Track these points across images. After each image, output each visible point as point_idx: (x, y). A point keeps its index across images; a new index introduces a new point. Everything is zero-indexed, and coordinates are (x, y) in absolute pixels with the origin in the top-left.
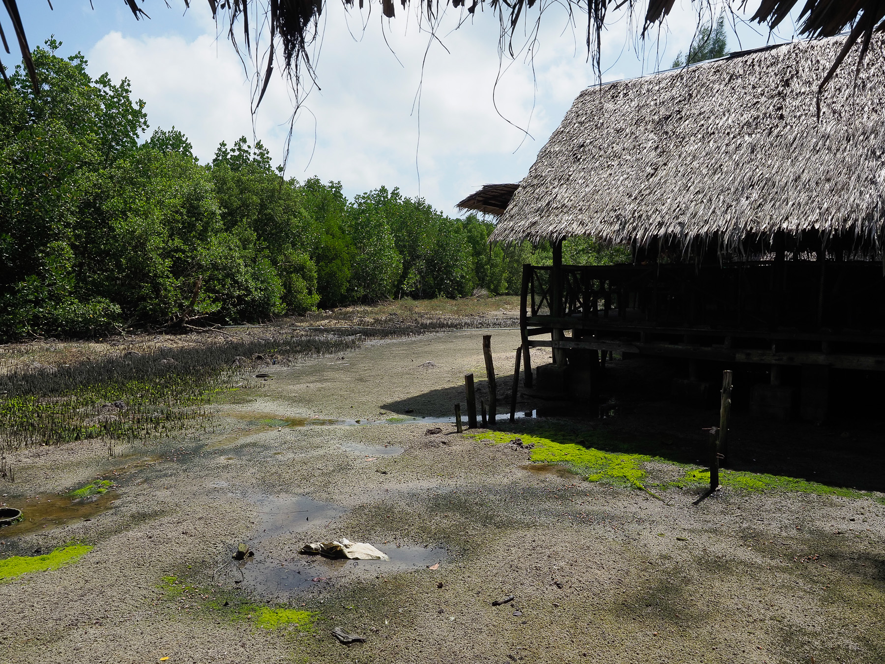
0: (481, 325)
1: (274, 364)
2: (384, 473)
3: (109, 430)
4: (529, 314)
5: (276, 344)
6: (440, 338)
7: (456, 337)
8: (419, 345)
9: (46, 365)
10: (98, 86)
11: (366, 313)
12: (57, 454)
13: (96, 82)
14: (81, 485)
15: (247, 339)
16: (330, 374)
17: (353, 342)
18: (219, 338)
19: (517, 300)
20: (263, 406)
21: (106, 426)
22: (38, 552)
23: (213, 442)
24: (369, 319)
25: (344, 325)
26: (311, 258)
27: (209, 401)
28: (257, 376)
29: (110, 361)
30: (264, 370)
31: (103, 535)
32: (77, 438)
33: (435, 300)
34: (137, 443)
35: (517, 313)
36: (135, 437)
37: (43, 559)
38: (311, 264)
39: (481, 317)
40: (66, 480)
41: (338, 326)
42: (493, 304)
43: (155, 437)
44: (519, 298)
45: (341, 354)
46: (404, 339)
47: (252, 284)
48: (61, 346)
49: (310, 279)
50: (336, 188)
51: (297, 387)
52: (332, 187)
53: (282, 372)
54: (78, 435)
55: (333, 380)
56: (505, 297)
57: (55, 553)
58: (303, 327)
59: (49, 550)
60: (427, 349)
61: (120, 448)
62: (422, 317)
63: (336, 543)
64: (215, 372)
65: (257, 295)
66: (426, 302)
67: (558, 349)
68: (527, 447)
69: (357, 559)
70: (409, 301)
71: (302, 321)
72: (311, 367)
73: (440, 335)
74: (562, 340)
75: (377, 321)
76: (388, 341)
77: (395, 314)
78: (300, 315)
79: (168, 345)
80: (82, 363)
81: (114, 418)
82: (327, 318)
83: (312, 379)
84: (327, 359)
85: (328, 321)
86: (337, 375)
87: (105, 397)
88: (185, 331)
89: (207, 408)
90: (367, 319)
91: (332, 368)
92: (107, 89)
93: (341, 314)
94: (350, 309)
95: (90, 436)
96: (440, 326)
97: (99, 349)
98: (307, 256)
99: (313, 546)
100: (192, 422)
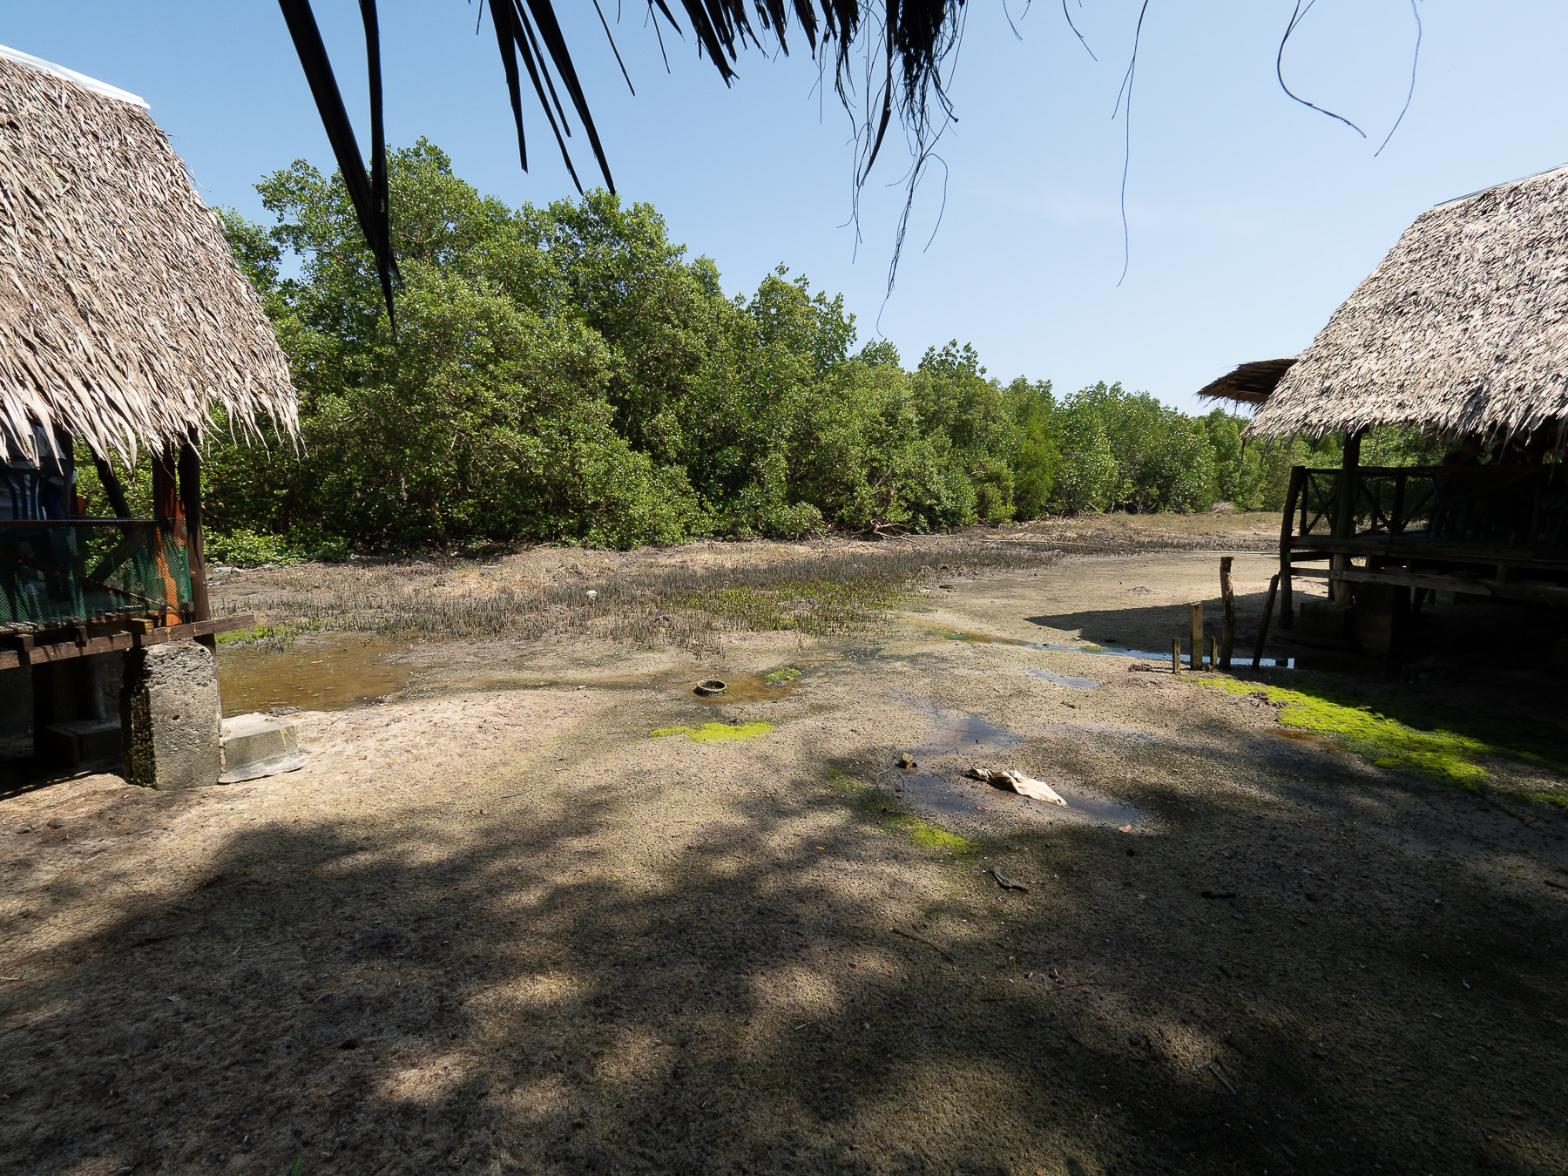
0: (1222, 546)
1: (960, 575)
2: (1073, 707)
3: (802, 625)
4: (1296, 532)
5: (964, 555)
6: (1161, 560)
7: (1182, 559)
8: (1132, 566)
9: (759, 562)
10: (815, 305)
11: (1069, 527)
12: (759, 640)
13: (814, 301)
14: (773, 670)
15: (935, 549)
16: (1019, 591)
17: (1050, 559)
18: (908, 545)
19: (1277, 518)
20: (942, 617)
21: (798, 619)
22: (734, 722)
23: (890, 647)
24: (1071, 534)
25: (1040, 539)
26: (1009, 466)
27: (891, 607)
28: (941, 587)
29: (810, 563)
30: (947, 580)
31: (785, 719)
32: (775, 629)
33: (1158, 515)
34: (824, 640)
35: (1277, 533)
36: (822, 633)
37: (737, 730)
38: (1007, 472)
39: (1220, 537)
40: (763, 664)
41: (1034, 540)
42: (1241, 521)
43: (839, 635)
44: (1282, 515)
45: (1033, 570)
46: (1113, 557)
47: (944, 493)
48: (772, 545)
49: (1006, 489)
50: (1046, 387)
51: (981, 601)
52: (1039, 387)
53: (966, 584)
54: (776, 625)
55: (1023, 598)
56: (1259, 513)
57: (746, 726)
58: (994, 538)
59: (742, 723)
60: (1143, 571)
61: (809, 641)
62: (1138, 534)
63: (1005, 774)
64: (900, 579)
65: (949, 504)
66: (1147, 517)
67: (1340, 581)
68: (1274, 705)
69: (1029, 796)
70: (1123, 515)
71: (994, 533)
72: (998, 581)
73: (1162, 555)
74: (1348, 570)
75: (1081, 536)
76: (1093, 558)
77: (1104, 530)
78: (993, 527)
79: (860, 550)
80: (787, 563)
81: (806, 614)
82: (1021, 531)
83: (998, 594)
84: (1018, 574)
85: (1023, 534)
86: (1027, 592)
87: (802, 595)
88: (878, 538)
89: (889, 614)
90: (1068, 534)
91: (1022, 585)
92: (822, 307)
93: (1038, 527)
94: (1049, 523)
95: (785, 628)
96: (1161, 545)
97: (801, 551)
98: (1004, 464)
99: (980, 771)
100: (873, 625)
